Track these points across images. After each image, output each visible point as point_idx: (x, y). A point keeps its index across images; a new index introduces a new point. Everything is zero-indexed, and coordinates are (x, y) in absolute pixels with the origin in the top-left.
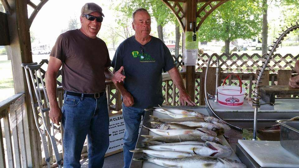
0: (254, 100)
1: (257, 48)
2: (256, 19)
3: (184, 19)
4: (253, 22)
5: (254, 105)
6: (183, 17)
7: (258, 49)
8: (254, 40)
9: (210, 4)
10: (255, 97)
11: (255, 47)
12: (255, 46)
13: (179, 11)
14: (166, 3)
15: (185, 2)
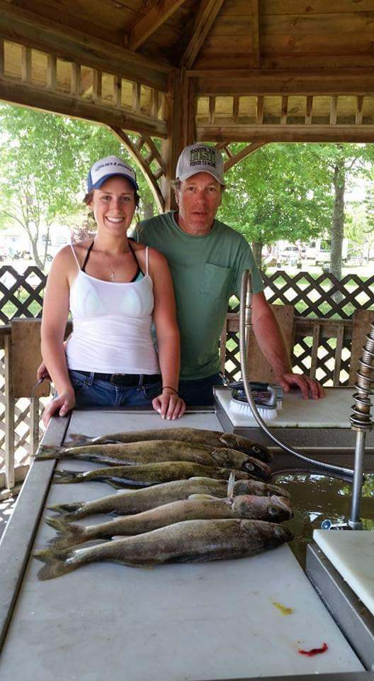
0: (357, 410)
1: (317, 262)
2: (318, 199)
3: (163, 178)
4: (312, 205)
5: (355, 423)
6: (161, 175)
7: (319, 264)
8: (313, 245)
9: (225, 148)
10: (358, 398)
11: (314, 259)
12: (313, 257)
13: (151, 159)
14: (119, 134)
15: (166, 138)
